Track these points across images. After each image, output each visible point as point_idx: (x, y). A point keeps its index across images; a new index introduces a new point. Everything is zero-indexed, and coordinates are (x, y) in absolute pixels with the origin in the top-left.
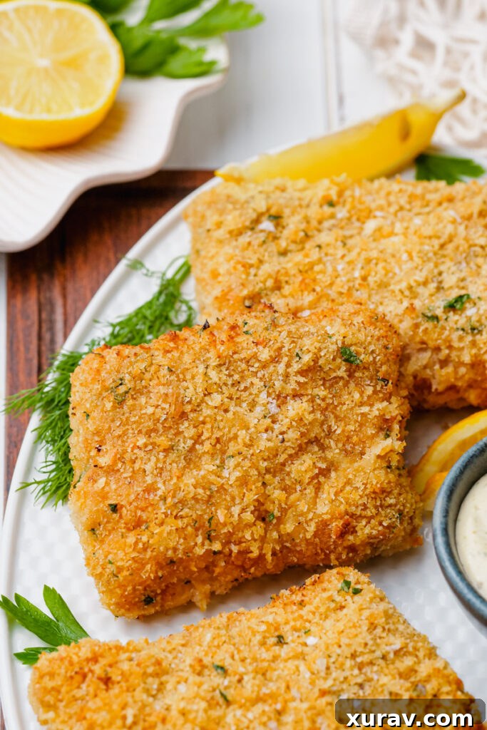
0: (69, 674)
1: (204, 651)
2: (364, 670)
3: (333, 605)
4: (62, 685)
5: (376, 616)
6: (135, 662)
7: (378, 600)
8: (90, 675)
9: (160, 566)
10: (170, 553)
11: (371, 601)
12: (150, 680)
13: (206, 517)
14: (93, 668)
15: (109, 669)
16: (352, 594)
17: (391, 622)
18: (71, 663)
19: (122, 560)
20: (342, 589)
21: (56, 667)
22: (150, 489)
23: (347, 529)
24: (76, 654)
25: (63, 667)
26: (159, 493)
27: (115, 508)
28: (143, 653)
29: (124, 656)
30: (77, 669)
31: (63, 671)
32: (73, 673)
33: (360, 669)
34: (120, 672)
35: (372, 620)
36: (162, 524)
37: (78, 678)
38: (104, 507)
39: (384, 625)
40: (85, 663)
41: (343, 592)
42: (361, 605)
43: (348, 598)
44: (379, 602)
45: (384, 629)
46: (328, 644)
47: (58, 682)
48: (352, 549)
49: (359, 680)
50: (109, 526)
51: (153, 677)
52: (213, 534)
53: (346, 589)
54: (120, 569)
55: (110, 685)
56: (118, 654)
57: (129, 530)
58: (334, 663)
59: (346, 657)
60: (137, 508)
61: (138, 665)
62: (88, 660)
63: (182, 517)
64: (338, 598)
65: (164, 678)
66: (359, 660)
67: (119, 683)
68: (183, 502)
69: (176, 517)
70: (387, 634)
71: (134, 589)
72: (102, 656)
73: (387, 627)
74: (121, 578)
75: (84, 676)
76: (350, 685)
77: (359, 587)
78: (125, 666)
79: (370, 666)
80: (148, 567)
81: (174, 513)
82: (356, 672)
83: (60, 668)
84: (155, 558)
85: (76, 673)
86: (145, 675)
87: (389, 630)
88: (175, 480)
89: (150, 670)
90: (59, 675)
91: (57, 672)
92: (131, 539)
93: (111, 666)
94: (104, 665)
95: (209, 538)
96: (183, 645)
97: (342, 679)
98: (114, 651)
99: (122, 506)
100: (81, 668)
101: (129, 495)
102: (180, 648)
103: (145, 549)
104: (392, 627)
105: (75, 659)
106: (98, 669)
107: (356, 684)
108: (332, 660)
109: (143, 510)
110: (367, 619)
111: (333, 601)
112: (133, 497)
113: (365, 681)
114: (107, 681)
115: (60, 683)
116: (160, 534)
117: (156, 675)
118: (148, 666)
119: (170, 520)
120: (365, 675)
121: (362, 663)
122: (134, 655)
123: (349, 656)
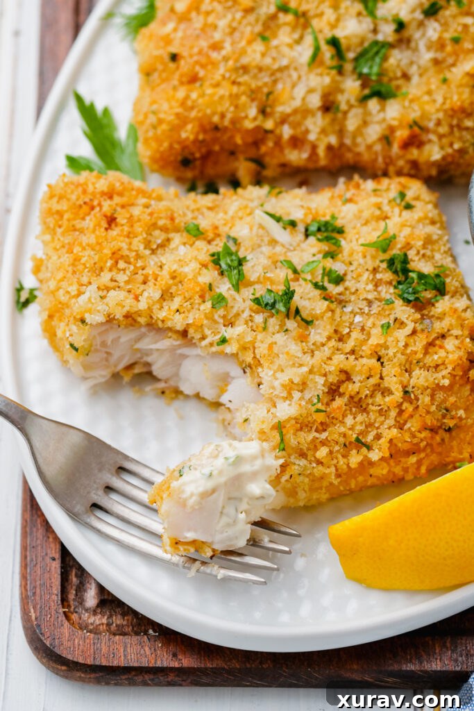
0: (78, 203)
1: (225, 220)
2: (380, 289)
3: (378, 213)
4: (66, 211)
5: (415, 236)
6: (149, 210)
7: (428, 221)
8: (97, 209)
9: (203, 129)
10: (216, 119)
11: (420, 220)
12: (157, 233)
13: (265, 90)
14: (103, 203)
15: (119, 209)
16: (402, 208)
17: (430, 247)
18: (85, 192)
19: (165, 112)
20: (394, 200)
21: (69, 191)
22: (216, 47)
23: (413, 141)
24: (93, 184)
25: (76, 193)
26: (224, 52)
27: (174, 57)
28: (164, 203)
29: (143, 201)
30: (87, 200)
31: (74, 197)
32: (82, 203)
33: (376, 286)
34: (128, 216)
35: (409, 240)
36: (217, 85)
37: (86, 208)
38: (164, 53)
39: (420, 249)
40: (98, 196)
41: (393, 203)
42: (407, 221)
43: (397, 210)
44: (427, 224)
45: (418, 252)
46: (353, 250)
47: (64, 206)
48: (415, 164)
49: (370, 297)
50: (164, 75)
51: (161, 230)
52: (268, 110)
53: (398, 201)
54: (160, 121)
55: (113, 225)
56: (136, 197)
57: (182, 83)
58: (352, 271)
59: (367, 270)
60: (197, 62)
61: (151, 214)
62: (103, 194)
63: (239, 84)
64: (386, 208)
65: (171, 235)
66: (379, 276)
67: (122, 225)
68: (245, 69)
69: (234, 83)
70: (419, 259)
71: (171, 147)
72: (120, 194)
73: (422, 252)
74: (159, 131)
75: (93, 208)
76: (359, 299)
77: (413, 203)
78: (136, 211)
79: (388, 286)
80: (189, 127)
81: (233, 78)
82: (370, 287)
83: (72, 192)
84: (199, 119)
85: (85, 203)
86: (154, 226)
87: (424, 255)
88: (243, 43)
89: (161, 223)
90: (68, 200)
91: (68, 196)
92: (181, 94)
93: (123, 207)
94: (117, 205)
95: (263, 112)
96: (210, 209)
97: (353, 290)
98: (134, 193)
99: (183, 57)
100: (91, 200)
101: (192, 47)
102: (205, 211)
103: (192, 108)
104: (428, 253)
105: (90, 188)
106: (107, 206)
107: (366, 299)
108: (352, 268)
109: (203, 66)
110: (405, 237)
111: (380, 208)
112: (196, 50)
113: (376, 299)
114: (111, 221)
115: (65, 208)
116: (212, 95)
117: (165, 229)
118: (161, 218)
119: (226, 84)
120: (379, 293)
121: (381, 280)
122: (153, 202)
123: (371, 269)
